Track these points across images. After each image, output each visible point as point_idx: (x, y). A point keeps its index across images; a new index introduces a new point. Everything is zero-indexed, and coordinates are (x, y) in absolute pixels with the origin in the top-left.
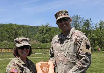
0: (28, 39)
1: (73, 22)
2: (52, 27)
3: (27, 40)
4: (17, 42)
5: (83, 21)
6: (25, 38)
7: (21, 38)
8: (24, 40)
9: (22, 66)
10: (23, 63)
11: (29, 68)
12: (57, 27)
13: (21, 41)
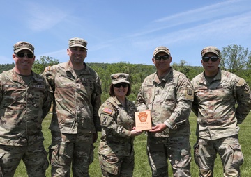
0: (126, 75)
1: (228, 58)
2: (192, 67)
3: (125, 77)
4: (113, 78)
5: (248, 55)
6: (123, 74)
7: (118, 74)
8: (121, 76)
9: (117, 107)
10: (119, 103)
11: (126, 110)
12: (201, 67)
13: (118, 78)
